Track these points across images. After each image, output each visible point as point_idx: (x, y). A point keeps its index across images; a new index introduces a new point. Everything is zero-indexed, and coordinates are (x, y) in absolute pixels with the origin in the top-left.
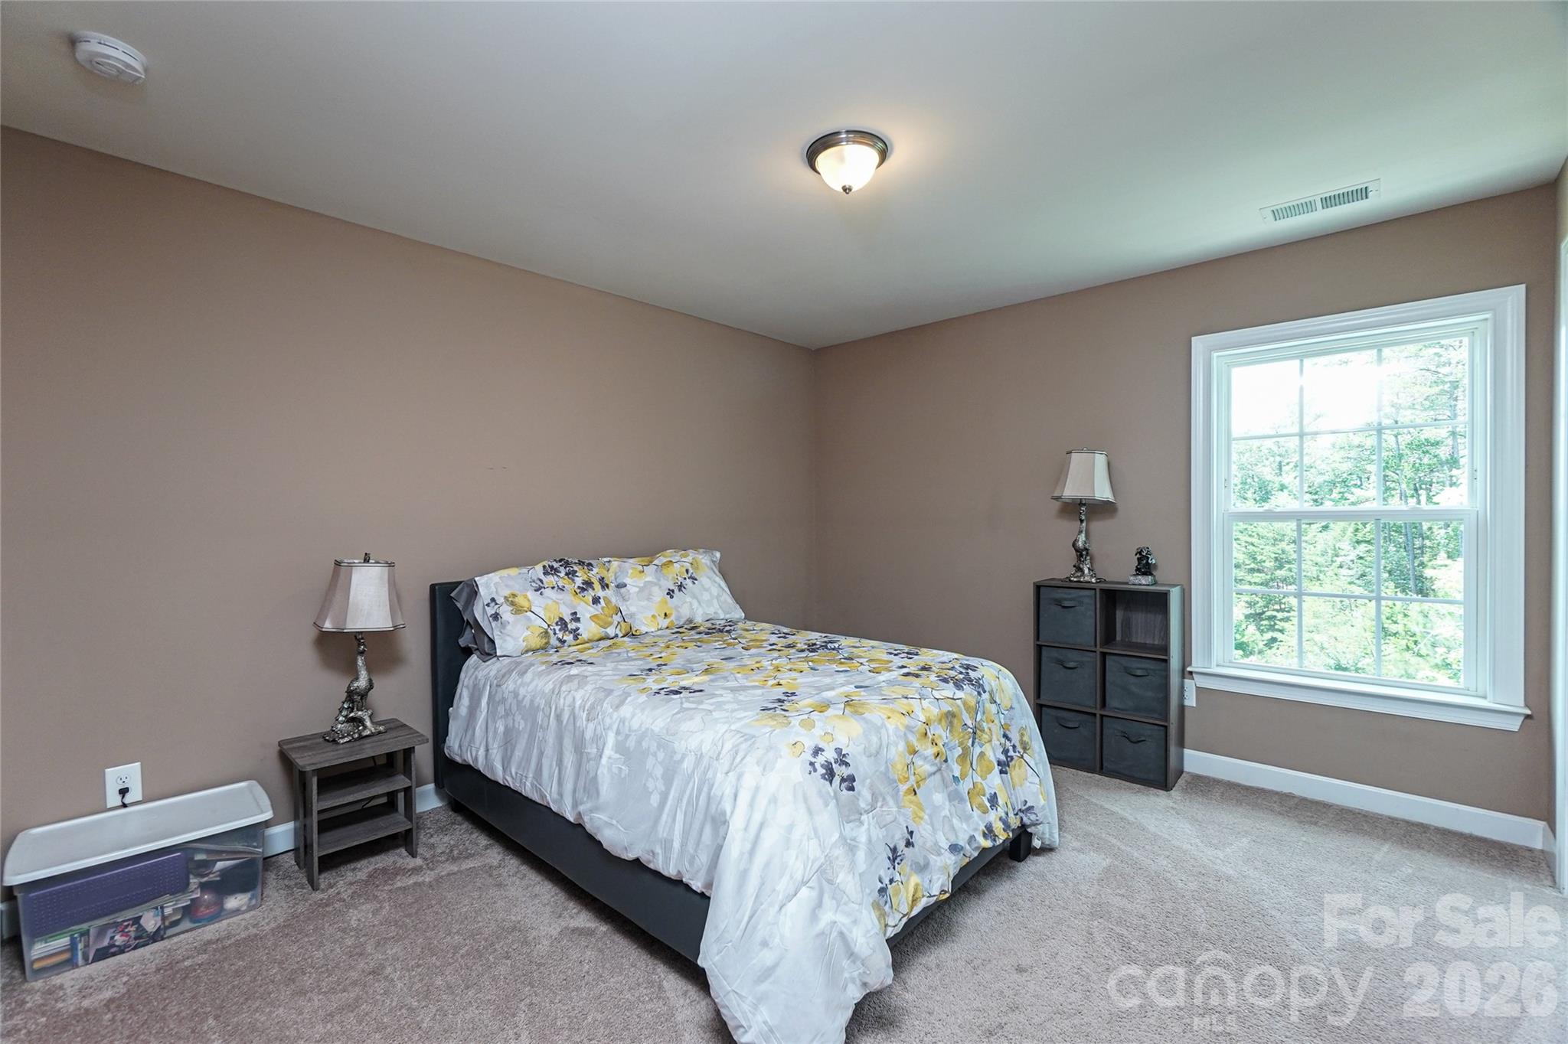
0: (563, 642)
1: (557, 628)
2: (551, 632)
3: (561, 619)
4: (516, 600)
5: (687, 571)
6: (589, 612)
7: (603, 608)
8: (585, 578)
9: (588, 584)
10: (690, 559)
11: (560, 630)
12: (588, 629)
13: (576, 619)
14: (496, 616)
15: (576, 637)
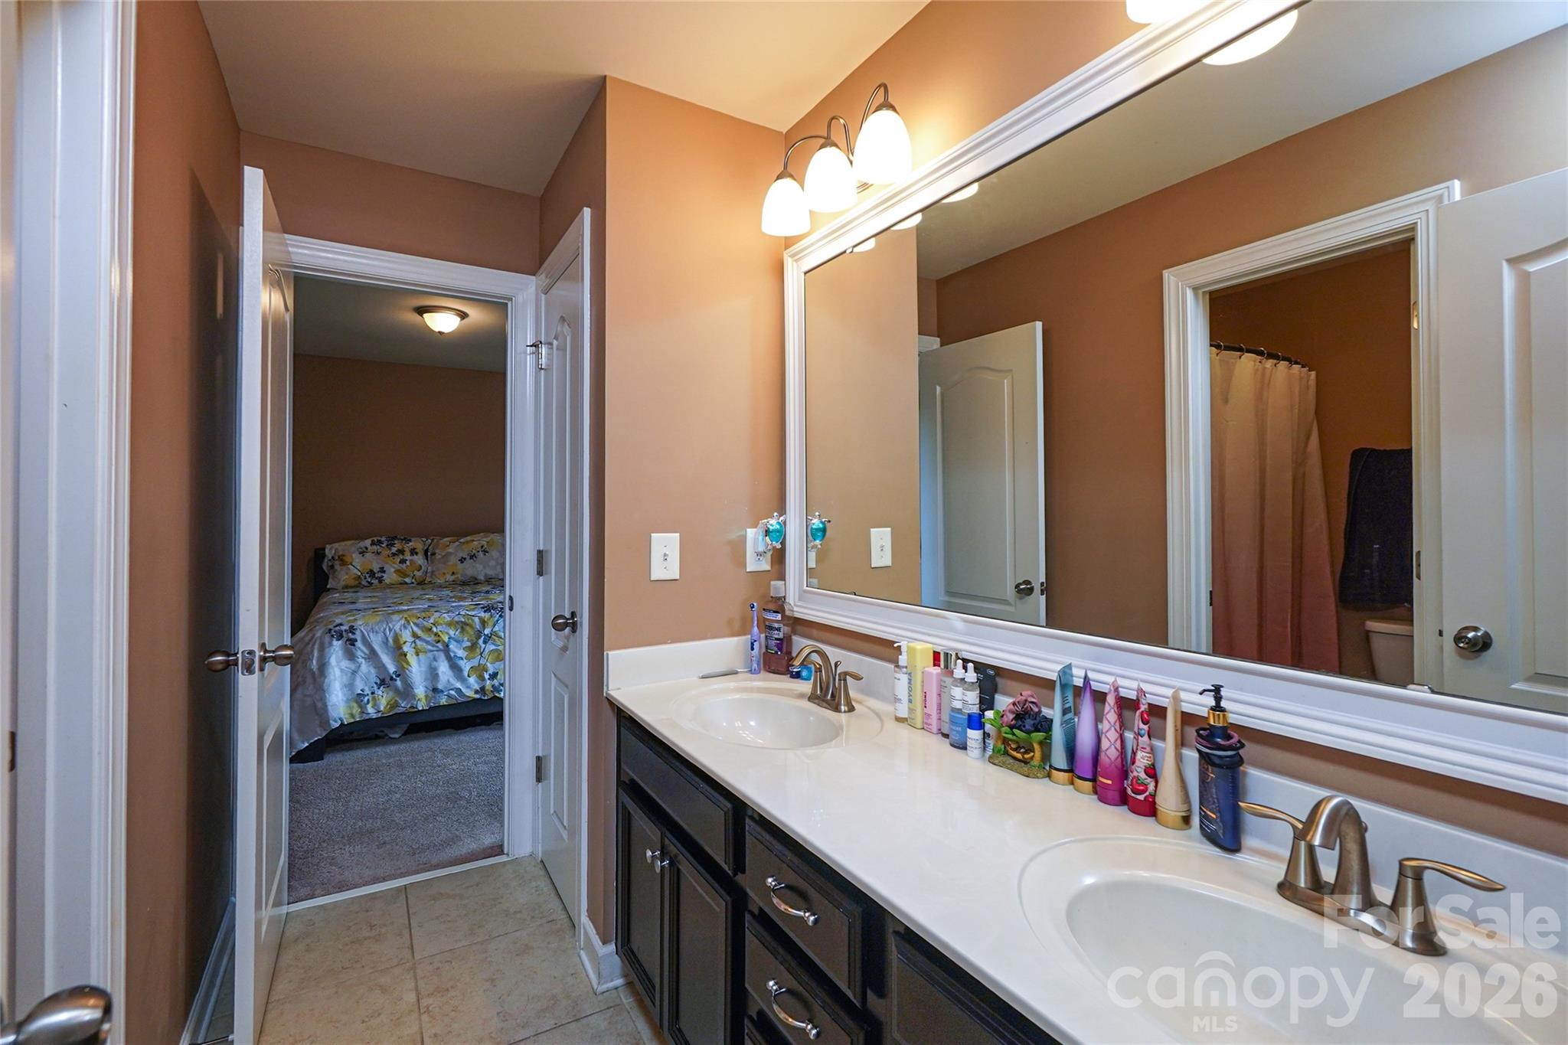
0: (371, 584)
1: (367, 575)
2: (363, 578)
3: (371, 571)
4: (344, 558)
5: (482, 547)
6: (394, 568)
7: (407, 566)
8: (400, 548)
9: (401, 552)
10: (488, 539)
11: (369, 577)
12: (390, 577)
13: (382, 570)
14: (332, 567)
15: (380, 582)
